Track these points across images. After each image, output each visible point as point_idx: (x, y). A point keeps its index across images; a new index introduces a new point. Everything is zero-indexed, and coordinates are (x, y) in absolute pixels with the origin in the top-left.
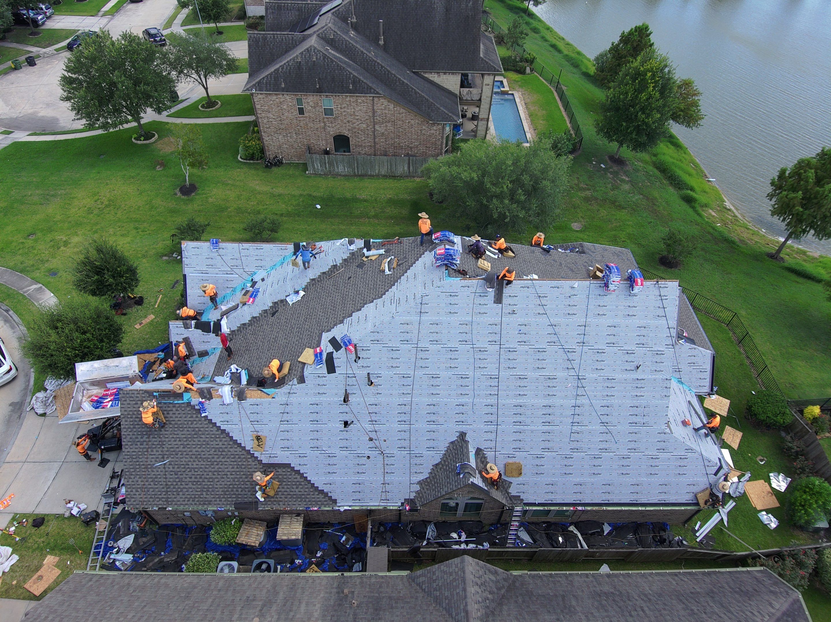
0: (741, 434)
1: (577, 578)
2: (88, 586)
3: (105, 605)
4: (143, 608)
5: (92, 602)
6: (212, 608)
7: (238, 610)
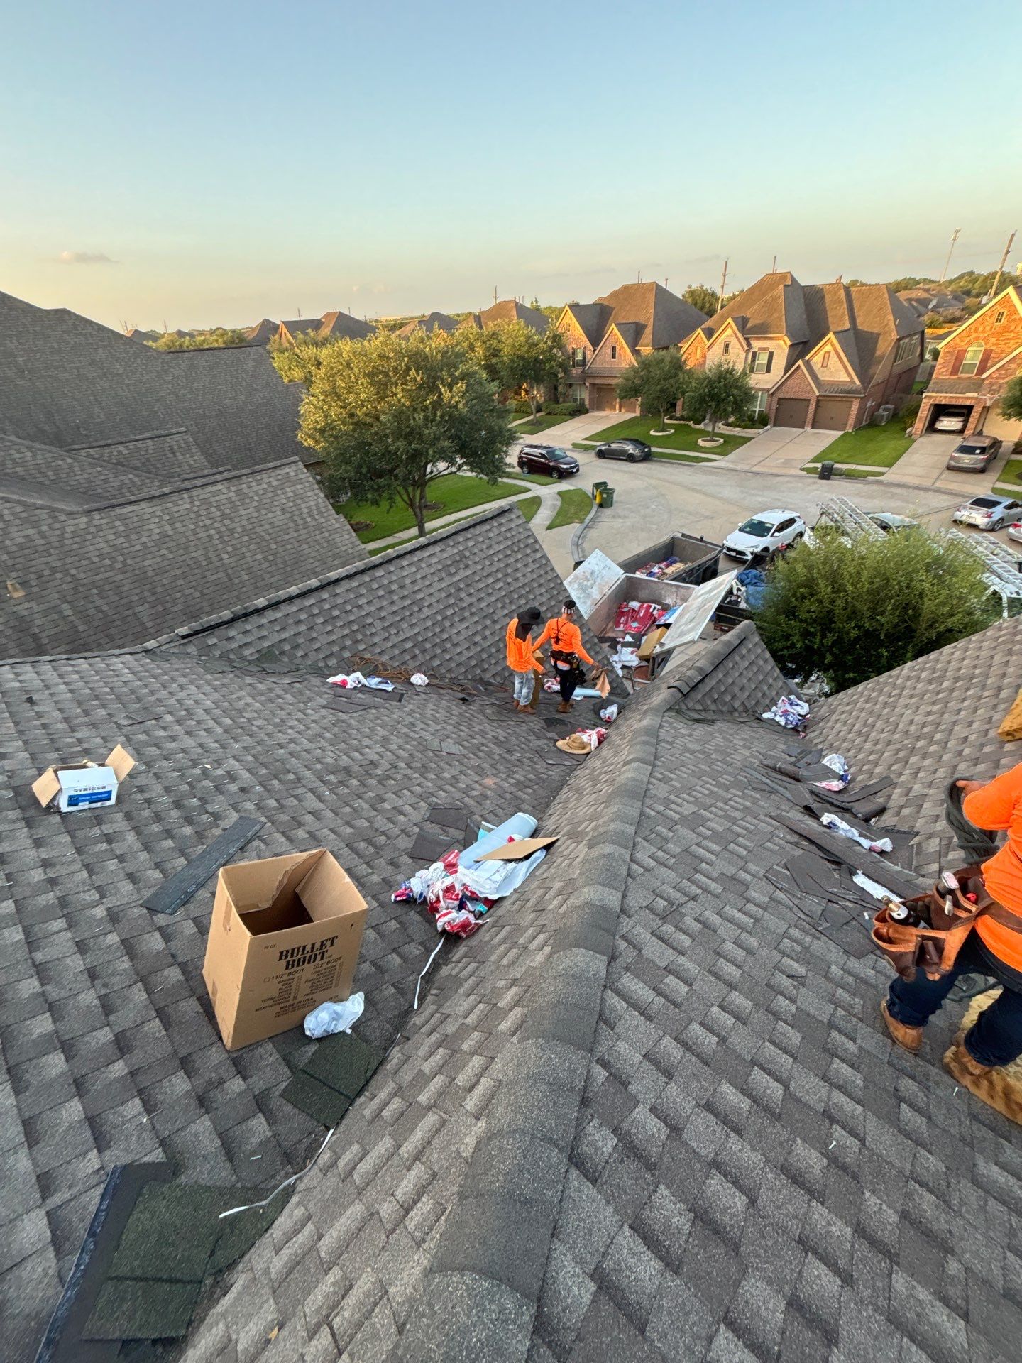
3: (279, 561)
4: (228, 575)
5: (302, 558)
6: (128, 612)
7: (77, 622)
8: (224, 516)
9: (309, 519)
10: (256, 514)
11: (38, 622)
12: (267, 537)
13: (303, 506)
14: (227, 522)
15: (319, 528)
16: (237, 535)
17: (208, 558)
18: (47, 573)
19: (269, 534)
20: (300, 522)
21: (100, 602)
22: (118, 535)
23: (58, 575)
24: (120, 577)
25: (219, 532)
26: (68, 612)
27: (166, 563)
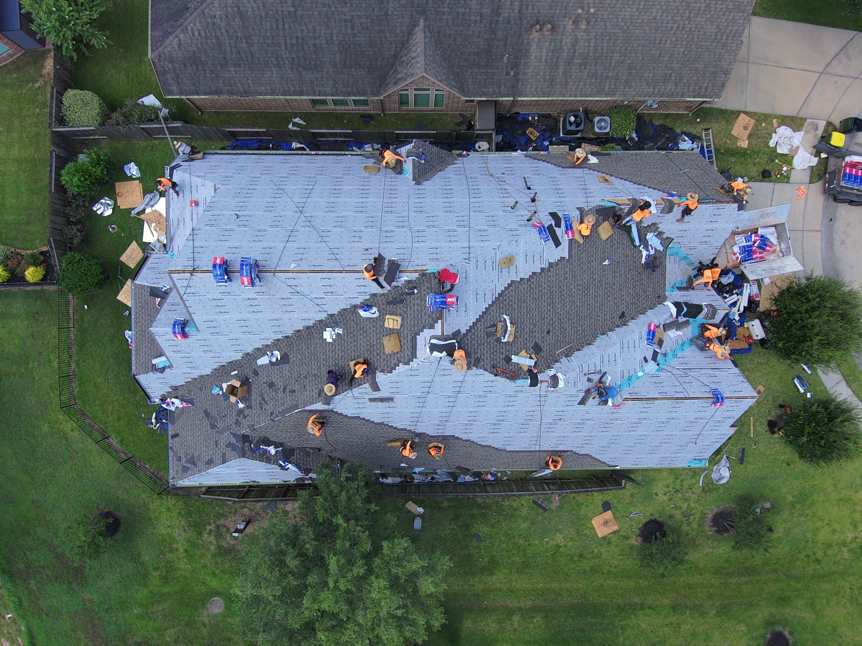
0: (121, 259)
1: (328, 90)
2: (707, 82)
3: (688, 56)
4: (661, 54)
5: (699, 60)
6: (611, 55)
7: (591, 51)
8: (689, 19)
9: (724, 38)
10: (703, 23)
11: (580, 44)
12: (696, 40)
13: (730, 28)
14: (687, 22)
15: (724, 45)
16: (684, 32)
17: (661, 40)
18: (599, 20)
19: (698, 38)
20: (719, 37)
21: (606, 44)
22: (638, 9)
23: (602, 23)
24: (621, 34)
25: (678, 27)
26: (592, 44)
27: (643, 35)
